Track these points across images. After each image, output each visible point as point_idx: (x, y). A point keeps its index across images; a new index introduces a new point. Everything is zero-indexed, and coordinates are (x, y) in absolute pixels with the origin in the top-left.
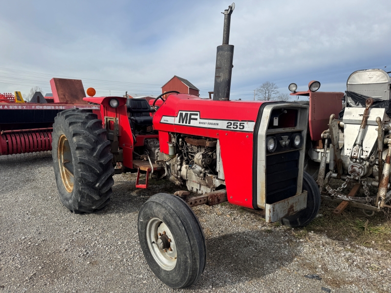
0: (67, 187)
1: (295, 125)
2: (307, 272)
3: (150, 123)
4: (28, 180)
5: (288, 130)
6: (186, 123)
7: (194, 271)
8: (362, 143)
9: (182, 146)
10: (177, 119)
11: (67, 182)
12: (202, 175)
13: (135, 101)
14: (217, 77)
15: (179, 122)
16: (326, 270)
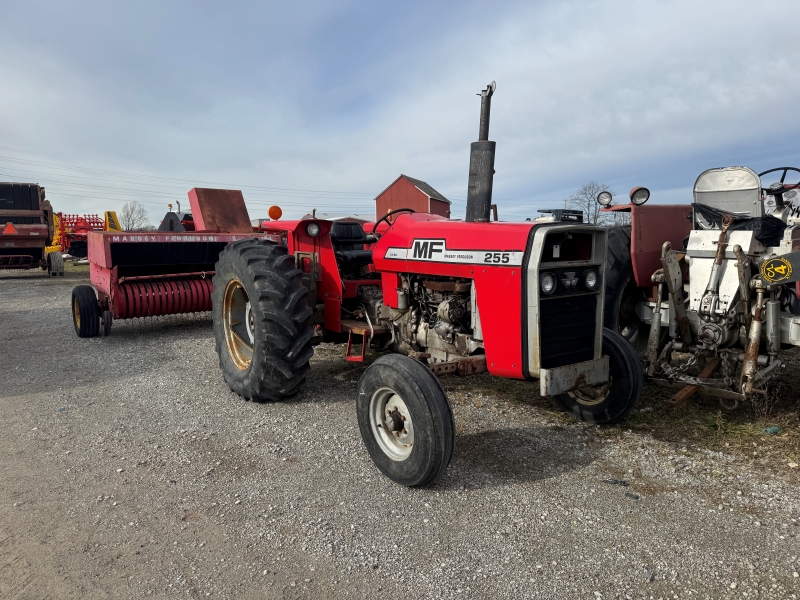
0: (238, 362)
1: (590, 257)
2: (609, 477)
3: (368, 259)
4: (165, 359)
5: (576, 263)
6: (425, 257)
7: (437, 455)
8: (718, 289)
9: (418, 294)
10: (411, 251)
11: (237, 354)
12: (449, 336)
13: (342, 226)
14: (471, 188)
15: (415, 256)
16: (639, 476)
